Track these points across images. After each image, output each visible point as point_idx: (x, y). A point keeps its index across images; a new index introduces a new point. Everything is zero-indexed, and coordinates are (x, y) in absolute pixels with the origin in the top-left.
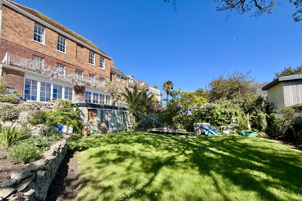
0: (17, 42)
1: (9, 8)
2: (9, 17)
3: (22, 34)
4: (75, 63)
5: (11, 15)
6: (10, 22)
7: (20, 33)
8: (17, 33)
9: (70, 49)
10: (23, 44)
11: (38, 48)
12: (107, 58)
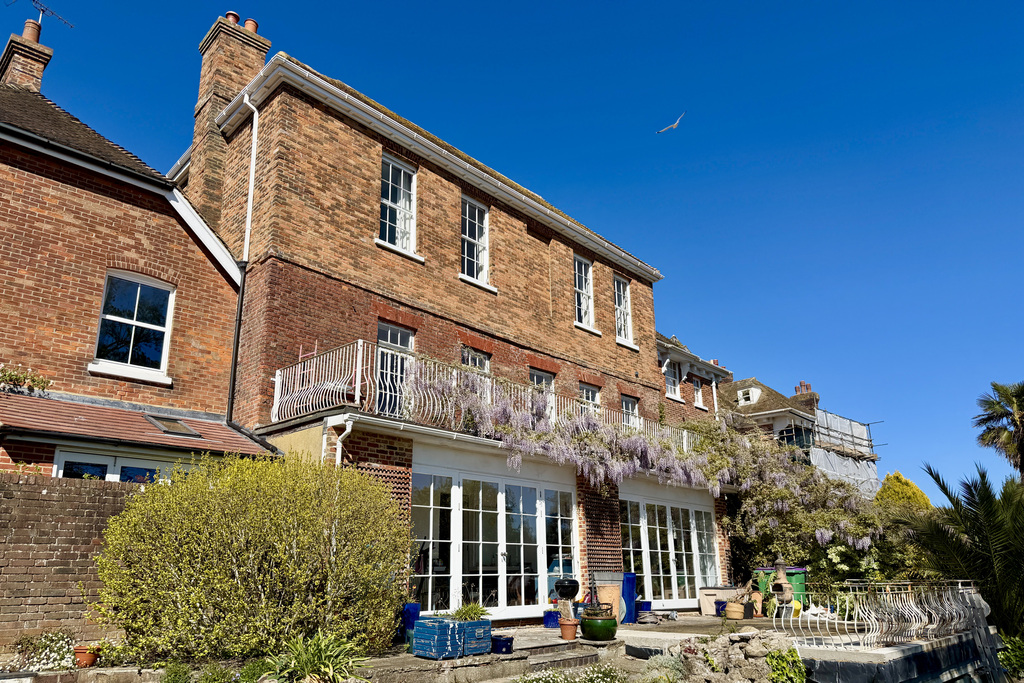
0: (327, 263)
1: (301, 98)
2: (302, 139)
3: (343, 216)
4: (527, 330)
5: (309, 131)
6: (304, 166)
7: (337, 211)
8: (323, 217)
9: (506, 258)
10: (346, 269)
11: (396, 277)
12: (640, 279)
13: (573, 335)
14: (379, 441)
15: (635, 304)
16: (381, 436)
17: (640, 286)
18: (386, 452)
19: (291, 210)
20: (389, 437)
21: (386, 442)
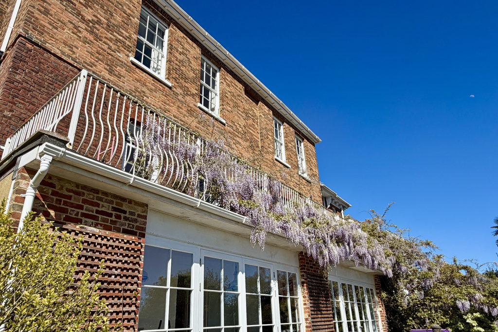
0: (81, 60)
9: (231, 103)
11: (147, 91)
12: (308, 140)
13: (275, 165)
14: (101, 199)
15: (307, 154)
16: (105, 194)
17: (309, 144)
18: (110, 215)
19: (49, 7)
20: (115, 196)
21: (111, 202)
